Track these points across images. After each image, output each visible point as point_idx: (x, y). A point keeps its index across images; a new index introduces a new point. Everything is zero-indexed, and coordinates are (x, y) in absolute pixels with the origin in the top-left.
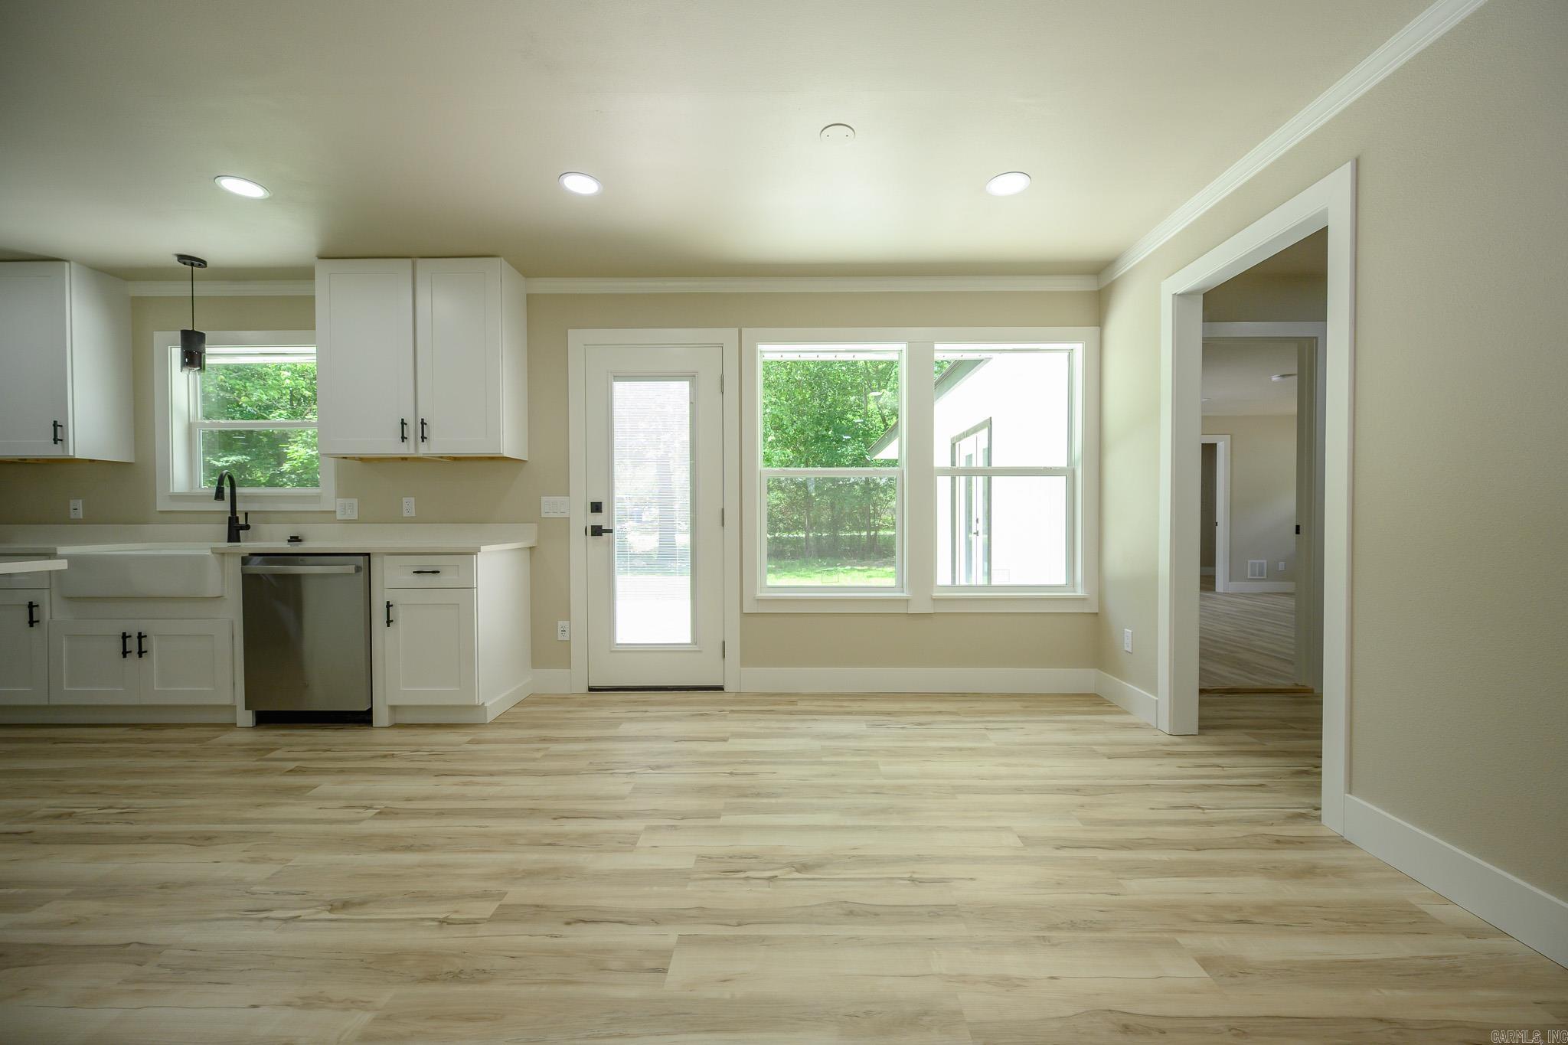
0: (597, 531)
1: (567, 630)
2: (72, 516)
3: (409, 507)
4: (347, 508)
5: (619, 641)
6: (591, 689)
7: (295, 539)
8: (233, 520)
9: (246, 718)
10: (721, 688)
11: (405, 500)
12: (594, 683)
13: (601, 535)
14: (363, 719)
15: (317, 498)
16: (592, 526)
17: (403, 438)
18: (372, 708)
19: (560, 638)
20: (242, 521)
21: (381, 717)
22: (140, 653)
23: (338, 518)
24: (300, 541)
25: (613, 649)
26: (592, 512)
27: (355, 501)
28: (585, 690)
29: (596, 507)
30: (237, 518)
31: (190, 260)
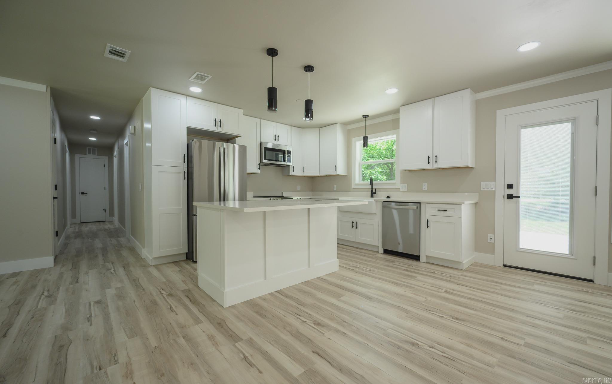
0: (510, 197)
1: (493, 238)
2: (334, 190)
3: (425, 186)
4: (404, 187)
5: (521, 247)
6: (505, 266)
7: (388, 197)
8: (372, 191)
9: (381, 251)
10: (592, 281)
11: (423, 184)
12: (506, 263)
13: (512, 199)
14: (417, 258)
15: (394, 184)
16: (507, 195)
17: (429, 163)
18: (420, 255)
19: (489, 241)
20: (374, 191)
21: (423, 258)
22: (356, 227)
23: (401, 190)
24: (390, 198)
25: (518, 250)
26: (507, 188)
27: (406, 185)
28: (502, 265)
29: (510, 186)
30: (373, 190)
31: (365, 116)
